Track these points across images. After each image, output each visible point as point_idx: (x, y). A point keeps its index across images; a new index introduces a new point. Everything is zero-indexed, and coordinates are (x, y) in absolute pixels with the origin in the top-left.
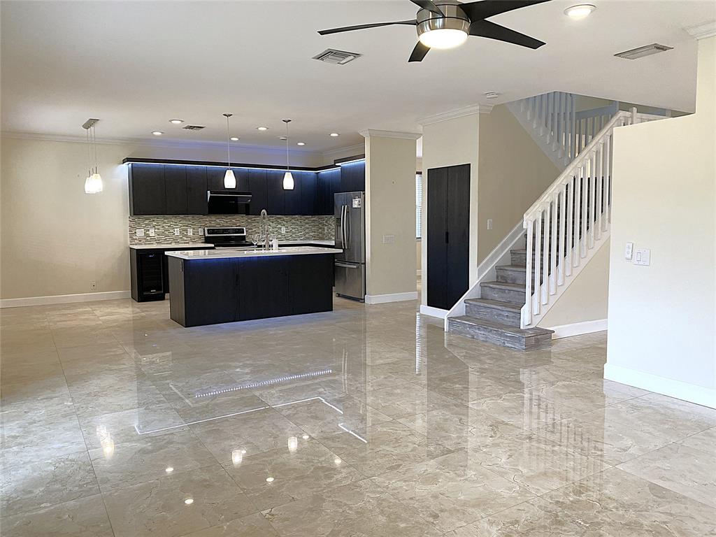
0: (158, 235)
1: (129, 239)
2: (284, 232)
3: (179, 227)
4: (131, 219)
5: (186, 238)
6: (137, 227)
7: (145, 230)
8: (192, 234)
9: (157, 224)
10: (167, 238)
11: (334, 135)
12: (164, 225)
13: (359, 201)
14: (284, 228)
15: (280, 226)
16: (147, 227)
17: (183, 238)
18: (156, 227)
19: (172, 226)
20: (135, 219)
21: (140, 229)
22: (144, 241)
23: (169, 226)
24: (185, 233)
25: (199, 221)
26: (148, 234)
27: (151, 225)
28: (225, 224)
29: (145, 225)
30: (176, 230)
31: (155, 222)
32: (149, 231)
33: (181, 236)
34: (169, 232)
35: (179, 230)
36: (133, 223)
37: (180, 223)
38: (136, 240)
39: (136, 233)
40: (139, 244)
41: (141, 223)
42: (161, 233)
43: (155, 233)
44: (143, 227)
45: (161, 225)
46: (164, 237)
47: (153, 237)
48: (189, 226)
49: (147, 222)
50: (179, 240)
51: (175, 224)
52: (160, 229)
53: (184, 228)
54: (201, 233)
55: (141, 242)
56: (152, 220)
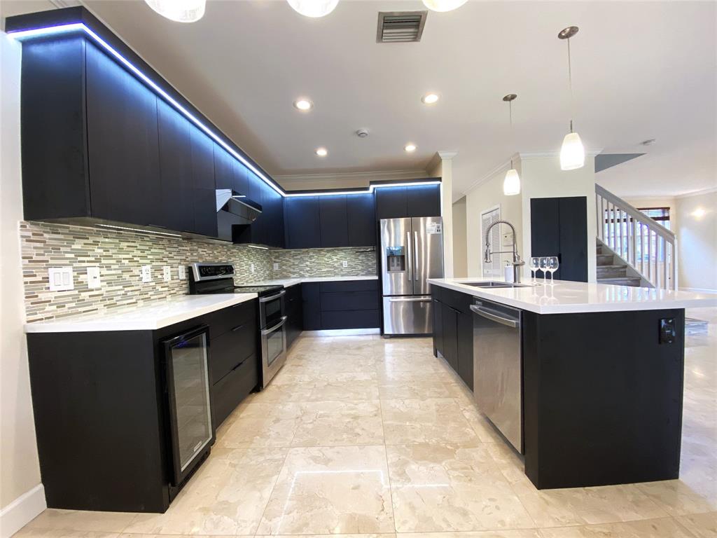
0: (109, 283)
1: (22, 305)
2: (253, 270)
3: (148, 261)
4: (30, 234)
5: (162, 287)
6: (51, 262)
7: (74, 271)
8: (170, 279)
9: (105, 254)
10: (128, 291)
11: (410, 148)
12: (121, 256)
13: (438, 227)
14: (253, 265)
15: (250, 263)
16: (80, 262)
17: (157, 288)
18: (103, 262)
19: (135, 259)
20: (42, 235)
21: (60, 266)
22: (74, 305)
23: (131, 260)
24: (160, 277)
25: (177, 250)
26: (82, 282)
27: (89, 256)
28: (207, 258)
29: (72, 256)
30: (143, 268)
31: (98, 248)
32: (86, 273)
33: (154, 284)
34: (131, 274)
35: (150, 270)
36: (35, 248)
37: (149, 252)
38: (50, 305)
39: (46, 280)
40: (57, 317)
41: (62, 249)
42: (116, 277)
43: (102, 278)
44: (67, 262)
45: (114, 256)
46: (121, 287)
47: (97, 290)
48: (165, 259)
49: (78, 245)
50: (150, 293)
51: (142, 254)
52: (113, 267)
53: (157, 264)
54: (183, 275)
55: (65, 310)
56: (90, 241)
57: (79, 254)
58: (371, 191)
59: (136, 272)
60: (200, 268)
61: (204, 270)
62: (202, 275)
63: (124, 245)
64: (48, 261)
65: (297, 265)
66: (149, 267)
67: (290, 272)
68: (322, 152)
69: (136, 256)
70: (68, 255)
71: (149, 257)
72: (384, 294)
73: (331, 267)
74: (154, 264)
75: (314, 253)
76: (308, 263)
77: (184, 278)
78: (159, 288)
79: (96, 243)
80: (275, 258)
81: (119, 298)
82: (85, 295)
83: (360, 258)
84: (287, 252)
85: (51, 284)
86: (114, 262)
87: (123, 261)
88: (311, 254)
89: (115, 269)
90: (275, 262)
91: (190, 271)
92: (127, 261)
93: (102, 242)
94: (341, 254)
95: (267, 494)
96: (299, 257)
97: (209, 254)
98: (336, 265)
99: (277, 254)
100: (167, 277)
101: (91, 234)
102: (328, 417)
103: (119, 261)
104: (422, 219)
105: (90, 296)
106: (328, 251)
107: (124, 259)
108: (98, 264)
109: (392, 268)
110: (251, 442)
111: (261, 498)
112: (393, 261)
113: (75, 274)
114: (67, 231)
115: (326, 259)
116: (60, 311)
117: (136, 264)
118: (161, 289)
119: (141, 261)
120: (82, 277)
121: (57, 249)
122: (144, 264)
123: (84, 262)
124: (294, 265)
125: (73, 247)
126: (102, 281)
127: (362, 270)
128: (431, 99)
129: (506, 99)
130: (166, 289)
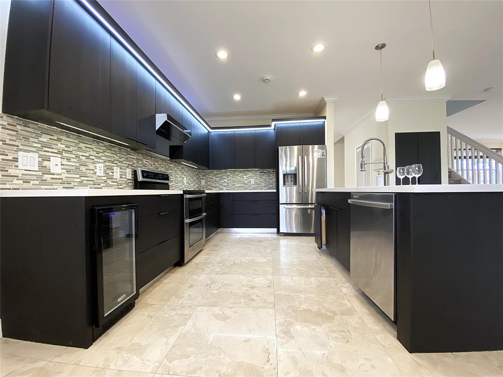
0: (68, 171)
2: (185, 182)
3: (102, 161)
4: (6, 123)
5: (112, 182)
6: (21, 147)
7: (39, 157)
8: (119, 177)
9: (66, 149)
10: (84, 180)
11: (303, 94)
12: (79, 153)
13: (323, 153)
14: (185, 179)
15: (183, 176)
16: (44, 151)
17: (108, 181)
18: (64, 154)
19: (91, 157)
20: (16, 126)
21: (29, 151)
22: (37, 182)
23: (88, 158)
24: (111, 174)
25: (126, 157)
26: (46, 167)
27: (53, 148)
28: (150, 167)
29: (39, 146)
30: (98, 165)
31: (61, 144)
32: (50, 161)
33: (105, 178)
34: (87, 168)
35: (103, 167)
36: (8, 134)
37: (103, 154)
38: (17, 179)
39: (16, 160)
40: (22, 189)
41: (31, 139)
42: (74, 168)
43: (63, 167)
44: (35, 149)
45: (74, 152)
46: (78, 176)
47: (57, 175)
48: (115, 162)
49: (45, 139)
50: (102, 185)
51: (97, 155)
52: (72, 160)
53: (109, 164)
54: (129, 176)
55: (30, 185)
56: (55, 138)
57: (44, 145)
58: (273, 127)
59: (91, 167)
60: (143, 172)
61: (145, 174)
62: (143, 177)
63: (81, 145)
64: (18, 146)
65: (218, 181)
66: (102, 165)
67: (213, 186)
68: (237, 97)
69: (92, 156)
70: (35, 145)
71: (103, 158)
72: (280, 202)
73: (242, 184)
74: (106, 163)
75: (230, 173)
76: (226, 180)
77: (131, 178)
78: (109, 182)
79: (59, 140)
80: (203, 176)
81: (76, 184)
82: (47, 177)
83: (264, 177)
84: (211, 172)
85: (20, 164)
86: (74, 156)
87: (81, 157)
88: (228, 174)
89: (73, 162)
90: (203, 179)
91: (135, 173)
92: (84, 158)
93: (64, 140)
94: (250, 174)
95: (172, 340)
96: (219, 176)
97: (151, 165)
98: (246, 182)
99: (204, 173)
100: (117, 175)
101: (55, 132)
102: (230, 286)
103: (77, 157)
104: (310, 146)
105: (51, 178)
106: (240, 172)
107: (82, 156)
108: (60, 156)
109: (286, 183)
110: (168, 301)
111: (167, 344)
112: (288, 178)
113: (40, 159)
114: (36, 127)
115: (239, 178)
116: (26, 185)
117: (92, 161)
118: (111, 183)
119: (95, 160)
120: (46, 163)
121: (27, 139)
122: (99, 163)
123: (49, 152)
124: (216, 181)
125: (41, 139)
126: (62, 169)
127: (265, 186)
128: (319, 48)
129: (377, 48)
130: (116, 184)
